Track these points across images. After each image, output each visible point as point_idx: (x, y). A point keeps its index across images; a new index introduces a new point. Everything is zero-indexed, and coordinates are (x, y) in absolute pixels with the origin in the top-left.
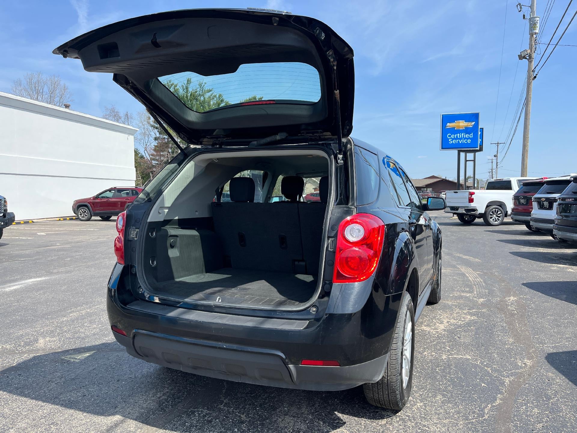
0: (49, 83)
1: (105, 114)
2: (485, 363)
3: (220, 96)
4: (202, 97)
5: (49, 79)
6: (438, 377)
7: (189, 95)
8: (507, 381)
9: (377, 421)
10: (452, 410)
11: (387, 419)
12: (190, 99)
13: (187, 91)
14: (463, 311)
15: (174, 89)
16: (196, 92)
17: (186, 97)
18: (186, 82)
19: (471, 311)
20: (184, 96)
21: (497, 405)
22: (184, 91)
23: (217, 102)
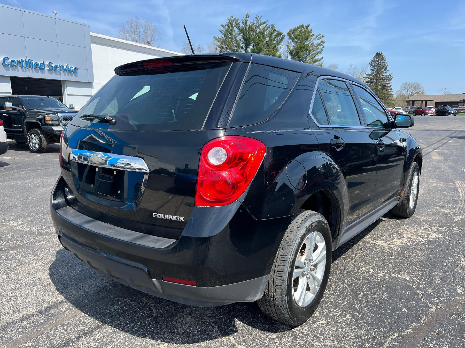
0: (144, 26)
1: (183, 48)
2: (421, 286)
3: (273, 26)
4: (258, 28)
5: (143, 22)
6: (360, 296)
7: (247, 27)
8: (433, 308)
9: (268, 334)
10: (352, 333)
11: (280, 333)
12: (248, 31)
13: (246, 24)
14: (432, 228)
15: (236, 23)
16: (253, 24)
17: (245, 30)
18: (245, 17)
19: (441, 229)
20: (243, 29)
21: (404, 335)
22: (243, 24)
23: (270, 32)
